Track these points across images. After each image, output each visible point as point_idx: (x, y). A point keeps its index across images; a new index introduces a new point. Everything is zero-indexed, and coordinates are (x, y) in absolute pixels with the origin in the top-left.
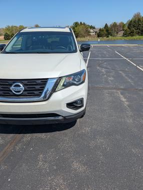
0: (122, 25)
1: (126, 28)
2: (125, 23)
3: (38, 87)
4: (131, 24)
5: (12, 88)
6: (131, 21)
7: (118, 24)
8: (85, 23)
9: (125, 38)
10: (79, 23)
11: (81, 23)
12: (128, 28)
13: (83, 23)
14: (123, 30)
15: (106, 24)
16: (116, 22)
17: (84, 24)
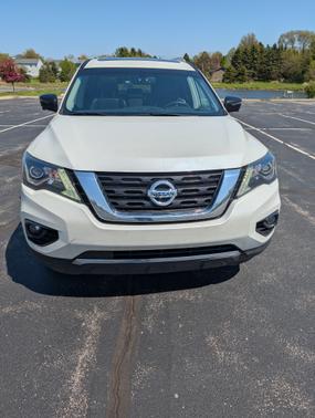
0: (219, 59)
1: (228, 64)
2: (224, 54)
3: (203, 189)
4: (237, 57)
5: (152, 192)
6: (238, 52)
7: (211, 56)
8: (143, 51)
9: (229, 86)
10: (129, 50)
11: (133, 50)
12: (233, 64)
13: (137, 50)
14: (223, 69)
15: (186, 55)
16: (208, 51)
17: (140, 52)
